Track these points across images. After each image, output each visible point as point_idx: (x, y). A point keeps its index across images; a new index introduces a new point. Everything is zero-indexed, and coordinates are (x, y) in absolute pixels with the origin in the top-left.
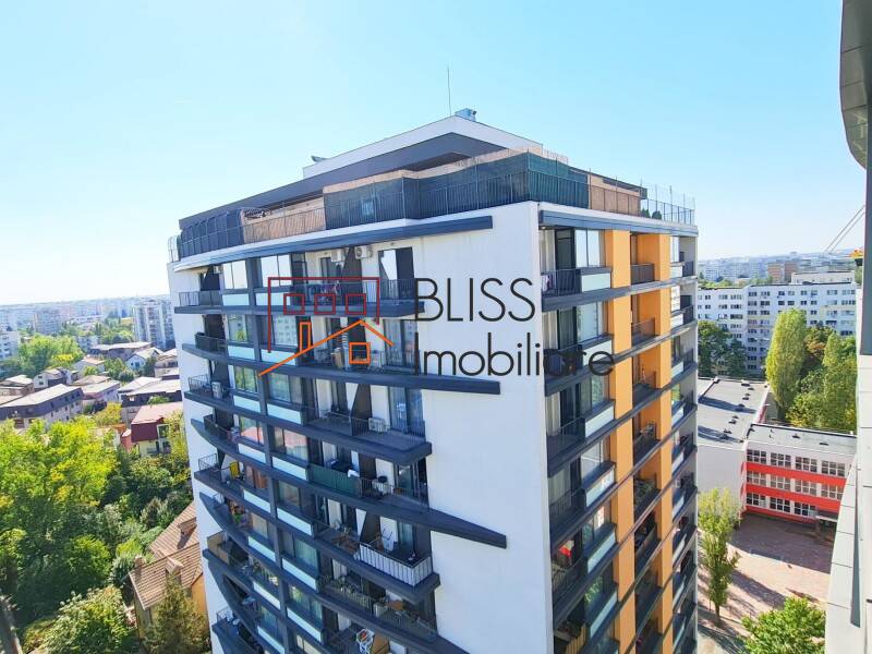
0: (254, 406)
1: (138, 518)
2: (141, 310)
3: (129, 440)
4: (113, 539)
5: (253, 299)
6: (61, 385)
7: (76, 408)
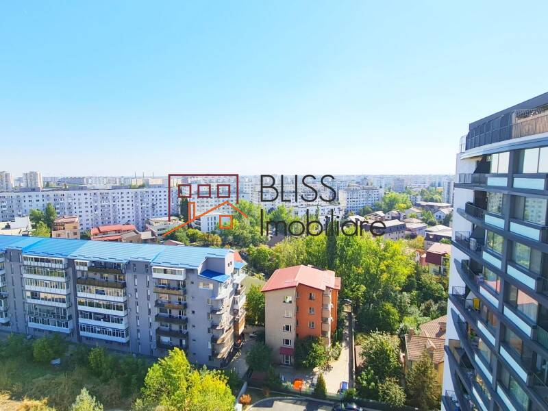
0: (498, 263)
1: (419, 307)
2: (449, 183)
3: (424, 261)
4: (403, 312)
5: (511, 182)
6: (397, 220)
7: (402, 234)
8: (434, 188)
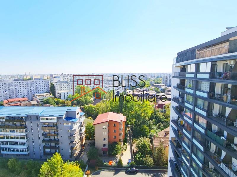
1: (156, 126)
3: (157, 107)
5: (196, 76)
8: (158, 78)
